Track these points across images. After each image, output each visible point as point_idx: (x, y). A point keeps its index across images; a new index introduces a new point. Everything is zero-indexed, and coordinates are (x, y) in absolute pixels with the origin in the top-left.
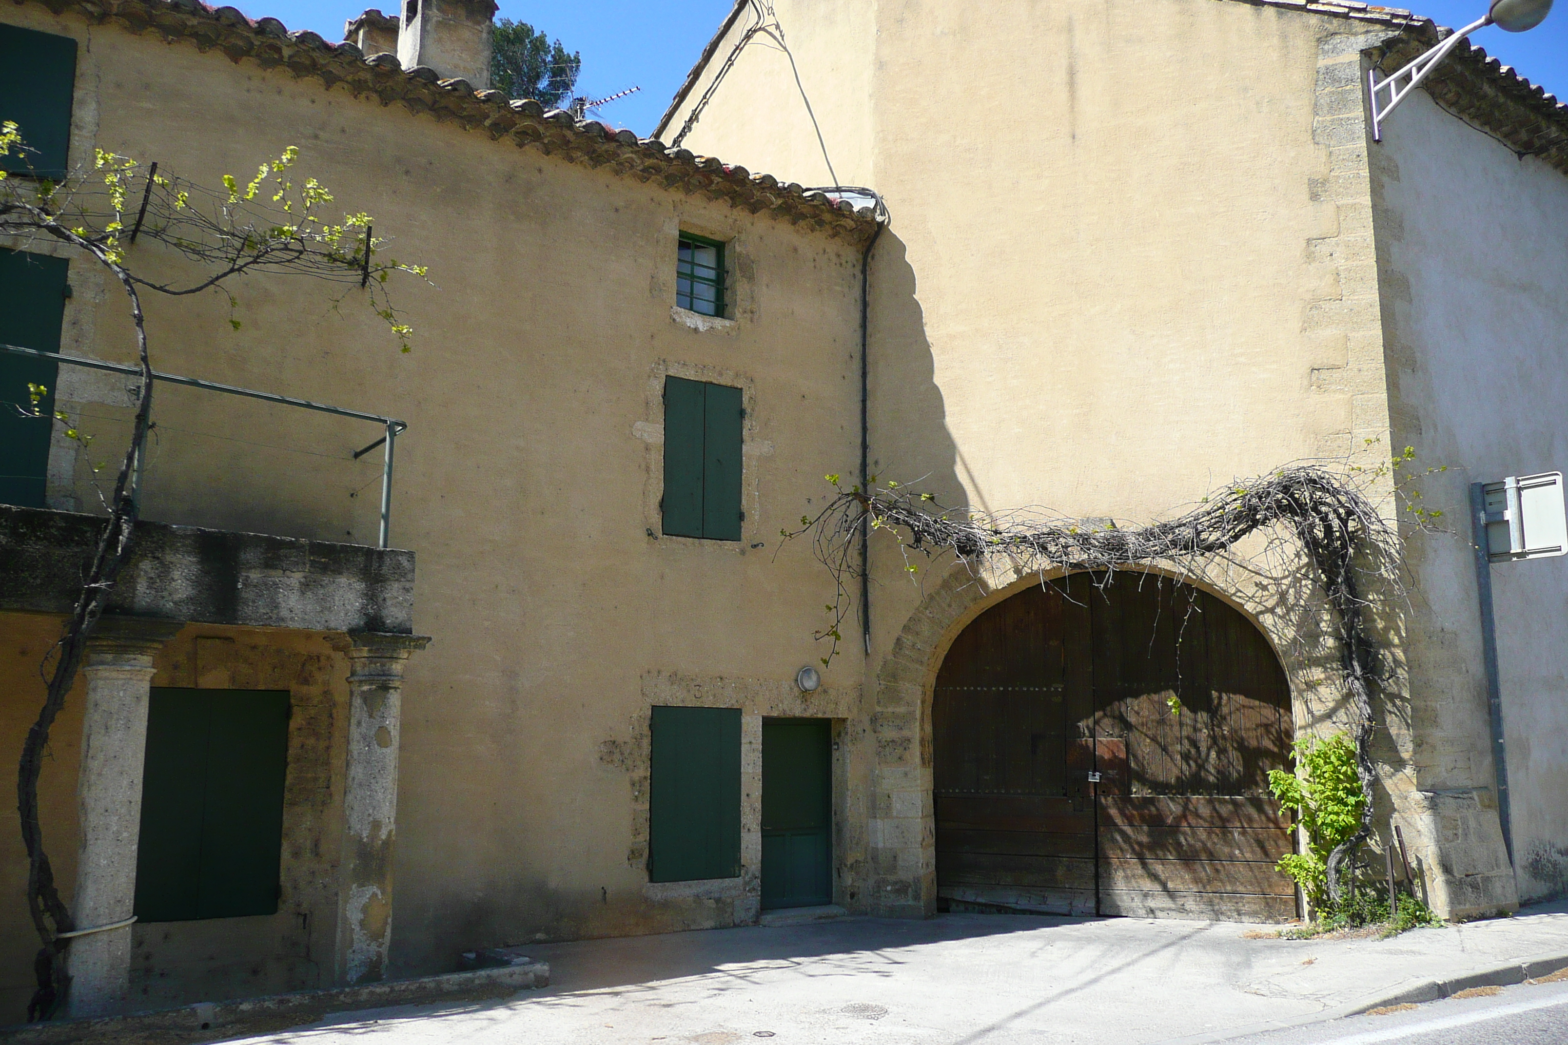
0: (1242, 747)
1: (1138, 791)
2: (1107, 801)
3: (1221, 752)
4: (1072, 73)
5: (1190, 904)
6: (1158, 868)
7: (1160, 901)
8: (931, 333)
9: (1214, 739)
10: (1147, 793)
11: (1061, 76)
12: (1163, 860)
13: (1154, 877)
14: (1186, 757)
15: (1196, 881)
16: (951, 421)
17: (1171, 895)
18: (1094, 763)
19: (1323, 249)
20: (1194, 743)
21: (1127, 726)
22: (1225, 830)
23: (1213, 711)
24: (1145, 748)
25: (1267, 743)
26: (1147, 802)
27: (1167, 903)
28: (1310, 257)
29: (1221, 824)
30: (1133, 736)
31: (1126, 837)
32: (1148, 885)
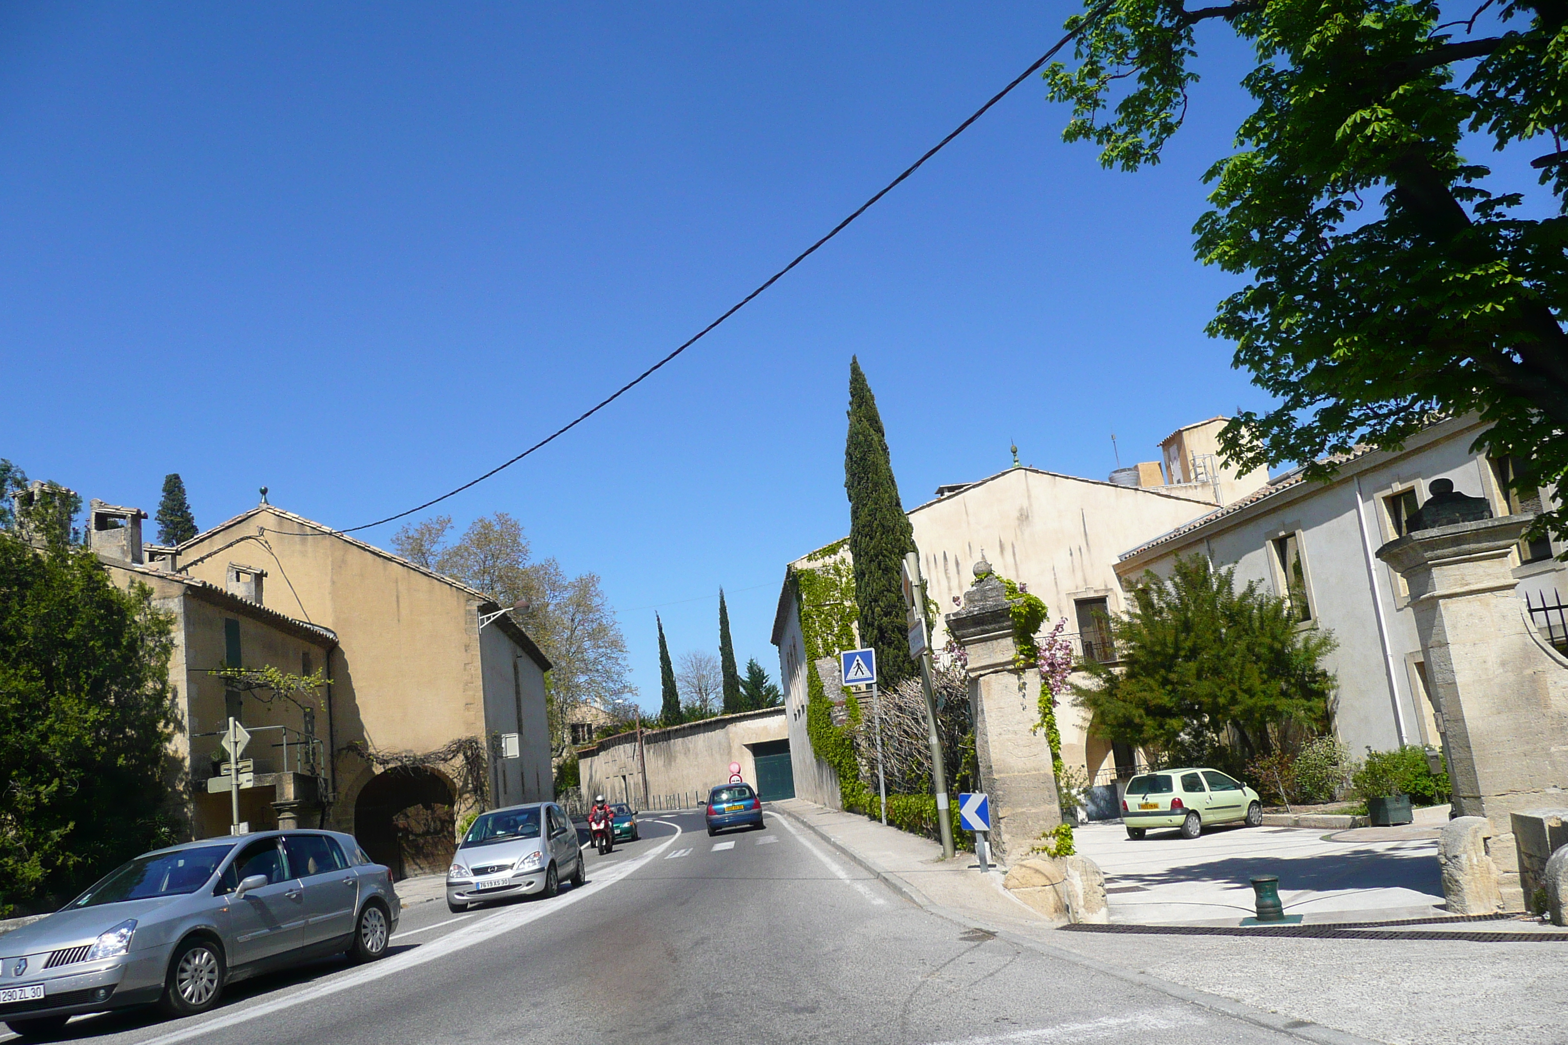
0: (440, 820)
1: (411, 837)
2: (402, 842)
3: (435, 822)
4: (398, 597)
5: (427, 871)
6: (418, 861)
7: (419, 871)
8: (354, 685)
9: (432, 818)
10: (414, 837)
11: (394, 598)
12: (419, 858)
13: (417, 864)
14: (425, 825)
15: (429, 863)
16: (362, 717)
17: (422, 869)
18: (399, 830)
19: (468, 667)
20: (427, 820)
21: (408, 817)
22: (436, 847)
23: (432, 809)
24: (413, 823)
25: (447, 818)
26: (413, 840)
27: (421, 871)
28: (465, 670)
29: (435, 845)
30: (409, 820)
31: (409, 853)
32: (415, 867)
